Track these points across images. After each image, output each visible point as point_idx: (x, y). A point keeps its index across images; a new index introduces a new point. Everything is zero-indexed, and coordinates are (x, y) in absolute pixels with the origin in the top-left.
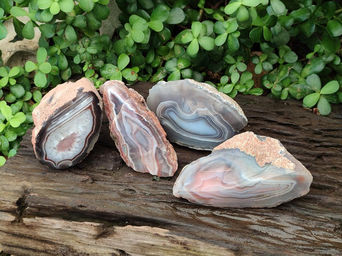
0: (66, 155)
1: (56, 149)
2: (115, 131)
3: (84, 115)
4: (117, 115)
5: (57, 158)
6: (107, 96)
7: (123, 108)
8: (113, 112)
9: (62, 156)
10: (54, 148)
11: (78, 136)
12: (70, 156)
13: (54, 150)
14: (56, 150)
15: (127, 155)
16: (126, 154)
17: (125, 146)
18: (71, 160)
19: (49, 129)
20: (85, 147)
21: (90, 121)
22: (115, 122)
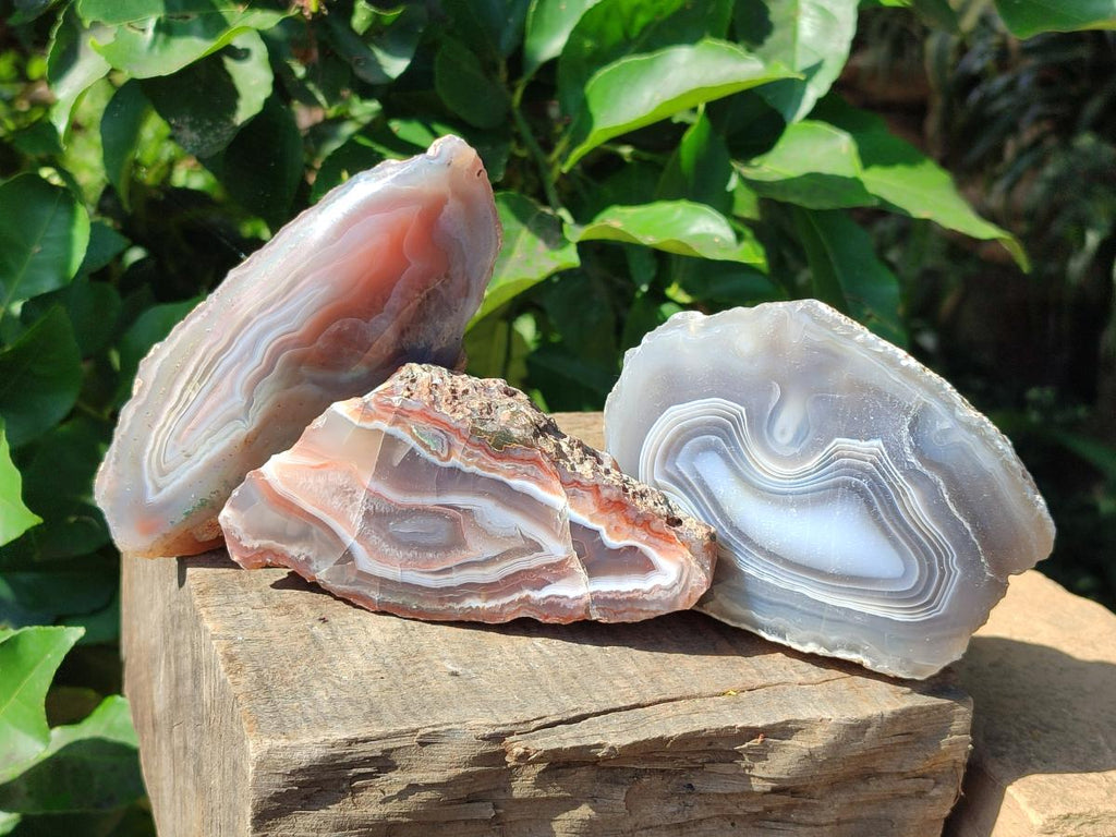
2: (524, 467)
4: (570, 522)
6: (662, 543)
7: (577, 565)
8: (592, 517)
15: (411, 429)
16: (415, 431)
17: (445, 455)
22: (554, 492)
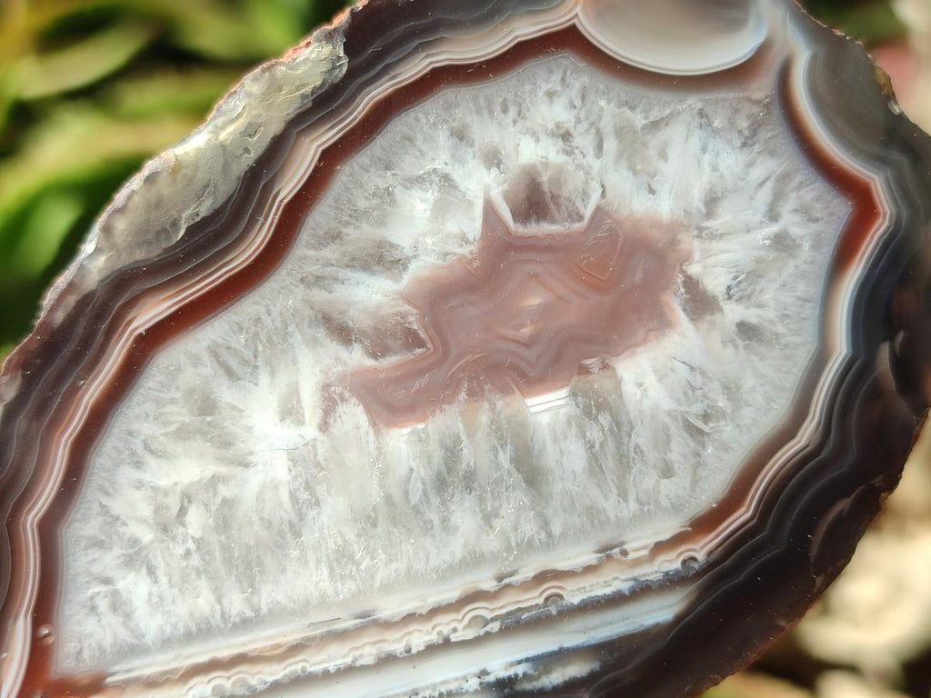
0: (610, 145)
1: (692, 285)
3: (151, 625)
5: (731, 160)
9: (663, 155)
10: (700, 303)
11: (356, 358)
12: (559, 112)
13: (715, 283)
14: (694, 269)
18: (569, 39)
19: (662, 611)
20: (332, 158)
21: (116, 506)
